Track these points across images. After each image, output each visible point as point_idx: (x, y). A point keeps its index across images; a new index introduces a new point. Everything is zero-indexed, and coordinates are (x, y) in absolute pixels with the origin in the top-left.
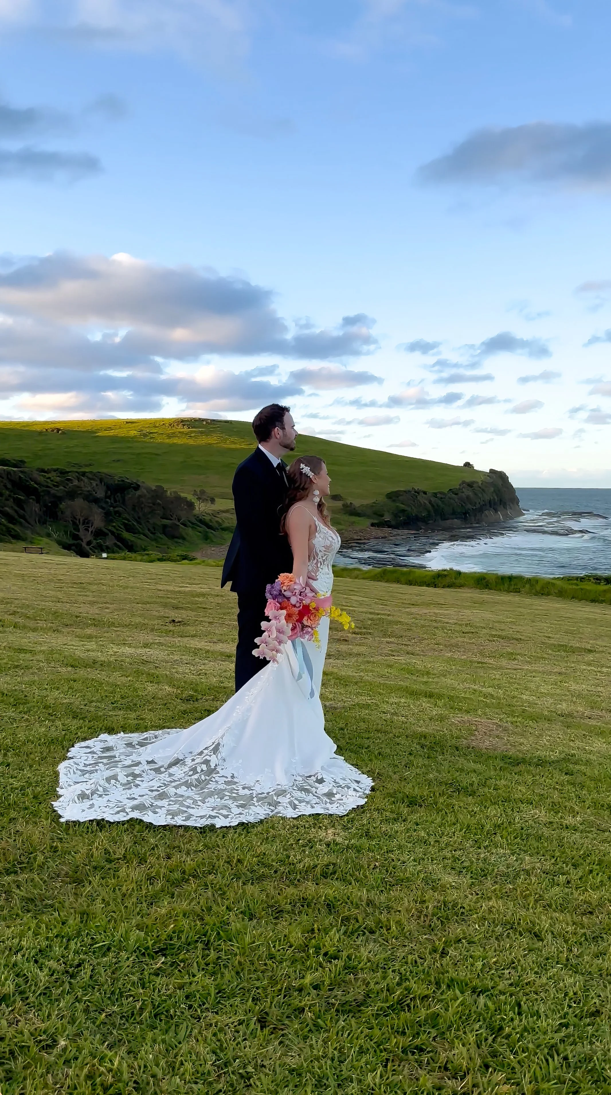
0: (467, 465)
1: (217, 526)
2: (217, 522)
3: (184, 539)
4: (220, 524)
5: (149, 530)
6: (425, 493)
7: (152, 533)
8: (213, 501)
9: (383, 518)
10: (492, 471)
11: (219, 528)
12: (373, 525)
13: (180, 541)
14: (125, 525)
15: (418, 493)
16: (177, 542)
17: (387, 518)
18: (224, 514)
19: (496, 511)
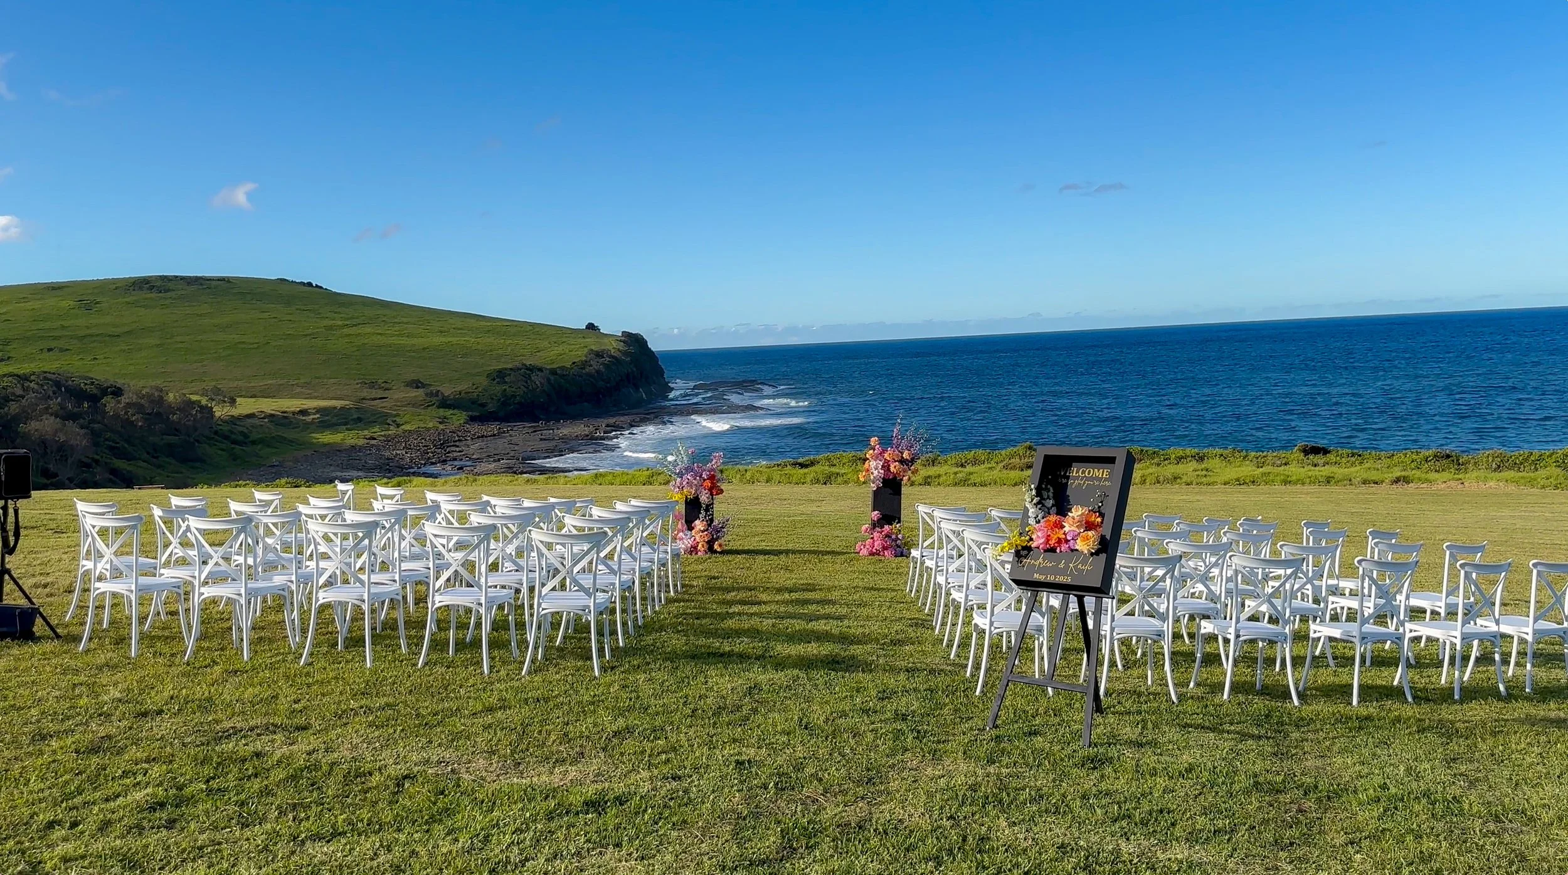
0: (591, 327)
1: (241, 438)
2: (242, 433)
3: (203, 461)
4: (245, 436)
5: (148, 453)
6: (540, 370)
7: (154, 457)
8: (233, 401)
9: (486, 408)
10: (627, 334)
11: (246, 441)
12: (472, 419)
13: (198, 464)
14: (111, 448)
15: (531, 370)
16: (192, 467)
17: (491, 407)
18: (249, 421)
19: (636, 387)
